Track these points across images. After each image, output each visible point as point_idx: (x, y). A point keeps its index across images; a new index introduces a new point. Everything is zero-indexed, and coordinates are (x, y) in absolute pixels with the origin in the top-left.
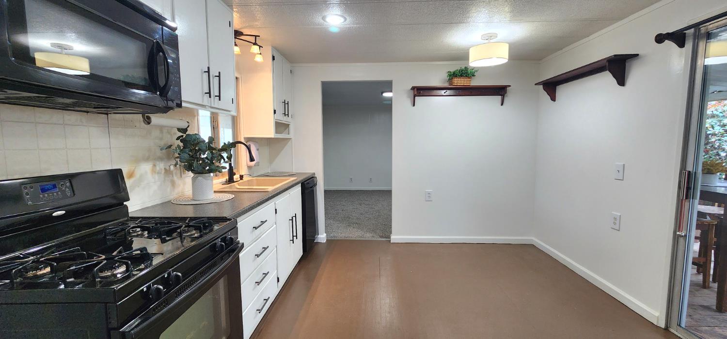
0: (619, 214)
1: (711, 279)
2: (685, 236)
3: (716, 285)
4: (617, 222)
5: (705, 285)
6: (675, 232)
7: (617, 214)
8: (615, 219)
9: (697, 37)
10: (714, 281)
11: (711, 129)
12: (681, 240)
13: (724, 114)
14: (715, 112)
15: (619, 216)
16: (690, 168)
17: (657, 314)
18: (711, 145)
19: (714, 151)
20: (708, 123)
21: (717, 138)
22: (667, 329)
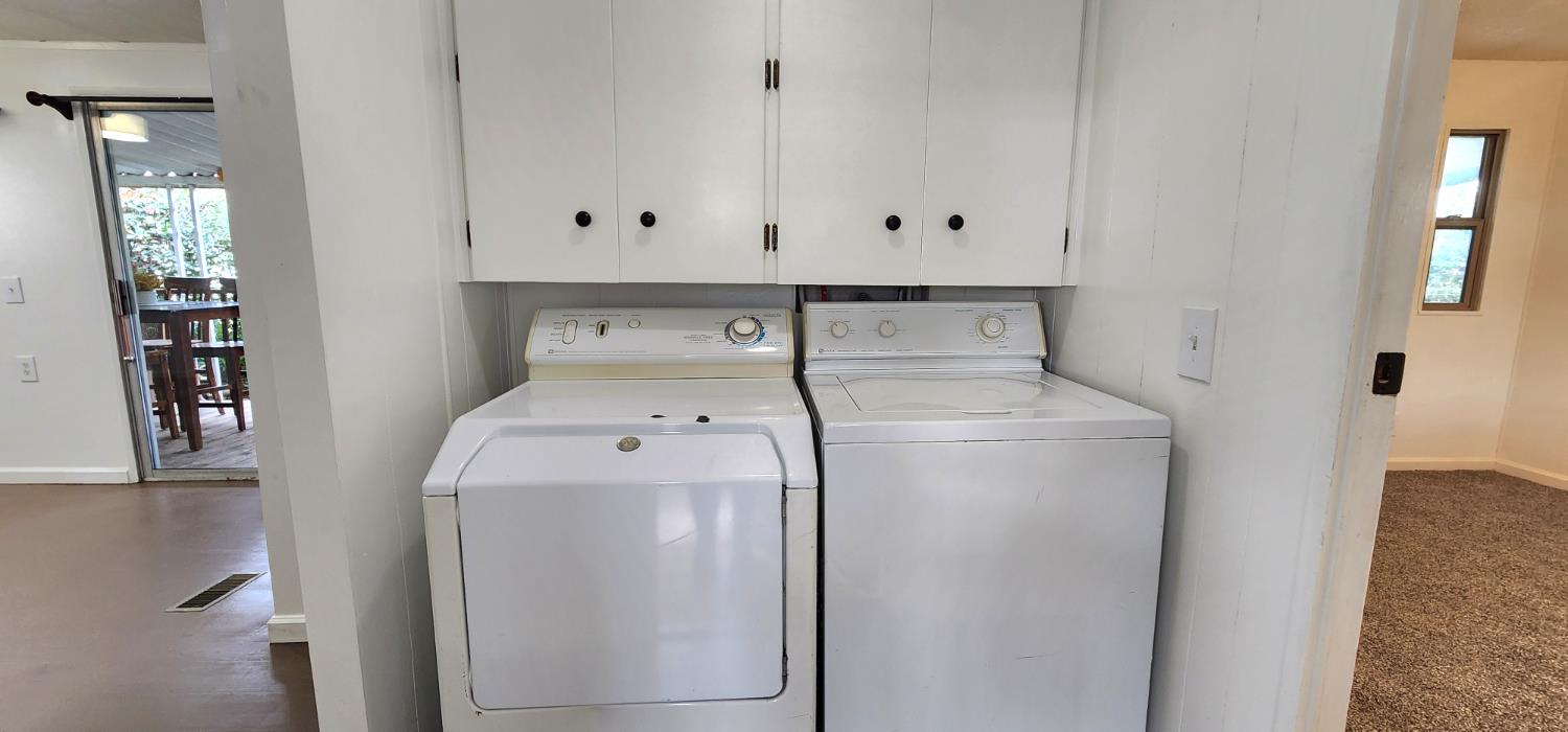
0: (31, 356)
1: (180, 430)
2: (135, 360)
3: (186, 433)
4: (32, 369)
5: (175, 436)
6: (121, 359)
7: (27, 357)
8: (25, 365)
9: (88, 113)
10: (183, 430)
11: (131, 231)
12: (131, 366)
13: (144, 209)
14: (130, 205)
15: (32, 360)
16: (119, 276)
17: (125, 469)
18: (137, 257)
19: (144, 267)
20: (127, 218)
21: (144, 247)
22: (142, 481)
